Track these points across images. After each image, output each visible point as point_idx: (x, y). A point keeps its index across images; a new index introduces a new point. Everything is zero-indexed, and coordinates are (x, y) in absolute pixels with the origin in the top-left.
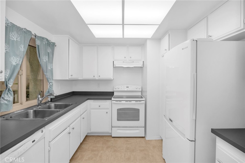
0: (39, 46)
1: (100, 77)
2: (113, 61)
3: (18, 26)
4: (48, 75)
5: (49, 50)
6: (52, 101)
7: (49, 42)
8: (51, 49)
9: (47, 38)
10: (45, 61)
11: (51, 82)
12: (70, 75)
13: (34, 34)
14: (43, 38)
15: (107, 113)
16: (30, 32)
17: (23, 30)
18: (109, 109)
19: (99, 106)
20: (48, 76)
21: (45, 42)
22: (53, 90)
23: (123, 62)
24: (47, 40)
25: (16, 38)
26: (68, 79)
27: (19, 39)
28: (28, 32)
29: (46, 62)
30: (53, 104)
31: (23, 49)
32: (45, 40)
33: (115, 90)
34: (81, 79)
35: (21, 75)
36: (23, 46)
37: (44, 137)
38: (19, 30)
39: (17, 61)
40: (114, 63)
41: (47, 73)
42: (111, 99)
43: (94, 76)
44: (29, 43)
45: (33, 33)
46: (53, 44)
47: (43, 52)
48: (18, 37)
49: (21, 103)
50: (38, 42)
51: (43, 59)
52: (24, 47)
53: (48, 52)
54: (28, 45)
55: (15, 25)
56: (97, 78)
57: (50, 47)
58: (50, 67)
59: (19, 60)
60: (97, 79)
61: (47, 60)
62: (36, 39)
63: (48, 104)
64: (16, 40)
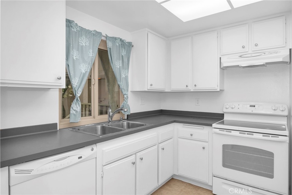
0: (110, 49)
1: (197, 87)
2: (220, 58)
3: (87, 29)
4: (122, 84)
5: (124, 53)
6: (128, 118)
7: (124, 42)
8: (125, 51)
9: (121, 38)
10: (118, 67)
11: (125, 94)
12: (149, 84)
13: (106, 36)
14: (115, 39)
15: (204, 148)
16: (100, 33)
17: (92, 33)
18: (207, 142)
19: (191, 135)
20: (122, 86)
21: (118, 43)
22: (128, 105)
23: (241, 56)
24: (121, 39)
25: (85, 43)
26: (146, 90)
27: (87, 44)
28: (97, 34)
29: (120, 69)
30: (125, 122)
31: (91, 54)
32: (118, 41)
33: (225, 110)
34: (170, 91)
35: (93, 85)
36: (91, 51)
37: (96, 158)
38: (88, 33)
39: (86, 68)
40: (221, 61)
41: (120, 82)
42: (211, 125)
43: (187, 86)
44: (99, 47)
45: (104, 34)
46: (129, 45)
47: (116, 56)
48: (87, 41)
49: (94, 117)
50: (110, 44)
51: (116, 64)
52: (93, 52)
53: (122, 56)
54: (97, 49)
55: (84, 28)
56: (191, 89)
57: (124, 49)
58: (125, 75)
59: (87, 67)
60: (192, 91)
61: (121, 65)
62: (108, 41)
63: (121, 122)
64: (85, 45)
